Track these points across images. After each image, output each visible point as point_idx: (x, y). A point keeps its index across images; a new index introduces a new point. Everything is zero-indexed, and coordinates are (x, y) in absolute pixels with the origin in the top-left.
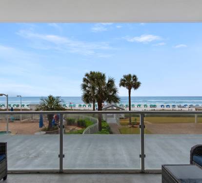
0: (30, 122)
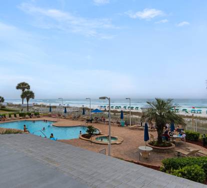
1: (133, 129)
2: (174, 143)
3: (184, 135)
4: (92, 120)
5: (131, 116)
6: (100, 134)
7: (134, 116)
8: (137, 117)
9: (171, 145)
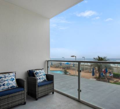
0: (89, 72)
1: (86, 72)
2: (107, 78)
3: (112, 75)
4: (65, 68)
5: (85, 67)
6: (70, 74)
7: (86, 67)
8: (88, 67)
9: (105, 79)
